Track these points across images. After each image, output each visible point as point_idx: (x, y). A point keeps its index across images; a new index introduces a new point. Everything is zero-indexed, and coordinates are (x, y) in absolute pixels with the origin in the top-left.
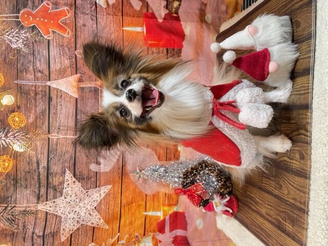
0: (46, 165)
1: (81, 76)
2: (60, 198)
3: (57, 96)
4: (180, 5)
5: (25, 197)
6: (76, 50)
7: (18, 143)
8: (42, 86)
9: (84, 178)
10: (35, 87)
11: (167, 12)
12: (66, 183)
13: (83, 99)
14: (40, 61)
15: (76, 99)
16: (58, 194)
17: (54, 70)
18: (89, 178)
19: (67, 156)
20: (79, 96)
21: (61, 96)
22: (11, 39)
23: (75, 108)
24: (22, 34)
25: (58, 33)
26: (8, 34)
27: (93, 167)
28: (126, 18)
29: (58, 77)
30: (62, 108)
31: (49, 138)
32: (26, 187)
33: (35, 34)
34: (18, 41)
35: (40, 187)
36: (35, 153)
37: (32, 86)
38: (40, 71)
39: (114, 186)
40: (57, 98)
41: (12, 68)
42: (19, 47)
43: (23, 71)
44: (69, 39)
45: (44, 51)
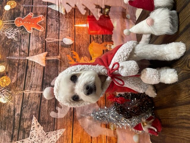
0: (20, 112)
1: (48, 53)
2: (27, 139)
3: (32, 66)
4: (109, 11)
5: (3, 137)
6: (46, 38)
7: (4, 97)
8: (23, 60)
9: (46, 123)
10: (19, 60)
11: (101, 14)
12: (32, 127)
13: (48, 67)
14: (24, 45)
15: (44, 67)
16: (26, 135)
17: (32, 50)
18: (49, 122)
19: (35, 106)
20: (46, 65)
21: (35, 65)
22: (8, 33)
23: (42, 73)
24: (15, 31)
25: (36, 30)
26: (7, 31)
27: (52, 114)
28: (76, 19)
29: (34, 54)
30: (34, 73)
31: (24, 93)
32: (5, 129)
33: (23, 31)
34: (12, 34)
35: (14, 129)
36: (13, 103)
37: (17, 60)
38: (23, 51)
39: (67, 129)
40: (32, 67)
41: (7, 50)
42: (12, 38)
43: (13, 52)
44: (42, 32)
45: (27, 40)
